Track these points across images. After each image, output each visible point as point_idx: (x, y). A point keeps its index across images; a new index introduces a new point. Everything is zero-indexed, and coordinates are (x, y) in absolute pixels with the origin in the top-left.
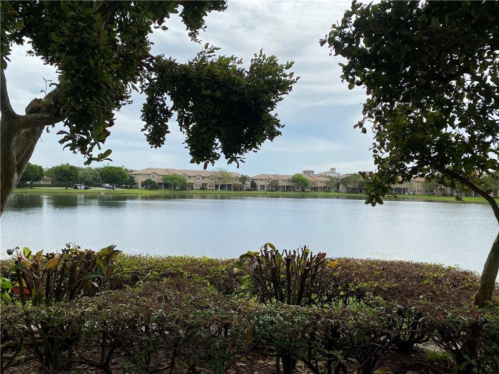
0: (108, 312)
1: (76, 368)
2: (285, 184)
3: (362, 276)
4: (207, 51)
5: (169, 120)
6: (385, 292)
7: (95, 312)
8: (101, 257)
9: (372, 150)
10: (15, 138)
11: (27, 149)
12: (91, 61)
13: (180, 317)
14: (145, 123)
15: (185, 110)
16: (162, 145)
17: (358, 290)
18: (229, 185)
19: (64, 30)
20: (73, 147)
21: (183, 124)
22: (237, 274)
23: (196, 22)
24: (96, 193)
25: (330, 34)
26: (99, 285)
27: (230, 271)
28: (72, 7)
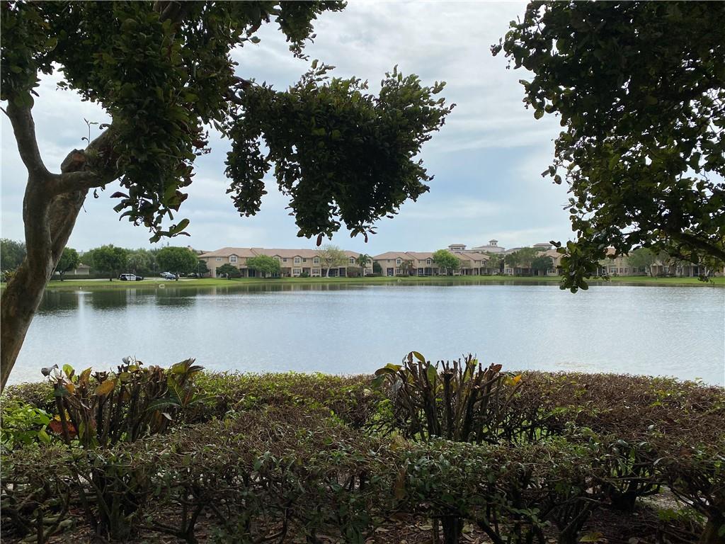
0: (192, 456)
1: (144, 536)
2: (424, 265)
3: (555, 398)
4: (315, 71)
5: (265, 174)
6: (594, 420)
7: (172, 456)
8: (173, 377)
9: (569, 209)
10: (48, 208)
11: (65, 222)
12: (159, 89)
13: (296, 461)
14: (231, 181)
15: (286, 160)
16: (256, 212)
17: (552, 419)
18: (342, 270)
19: (120, 46)
20: (133, 216)
21: (284, 180)
22: (368, 398)
23: (301, 28)
24: (152, 285)
25: (507, 37)
26: (172, 416)
27: (358, 393)
28: (129, 11)
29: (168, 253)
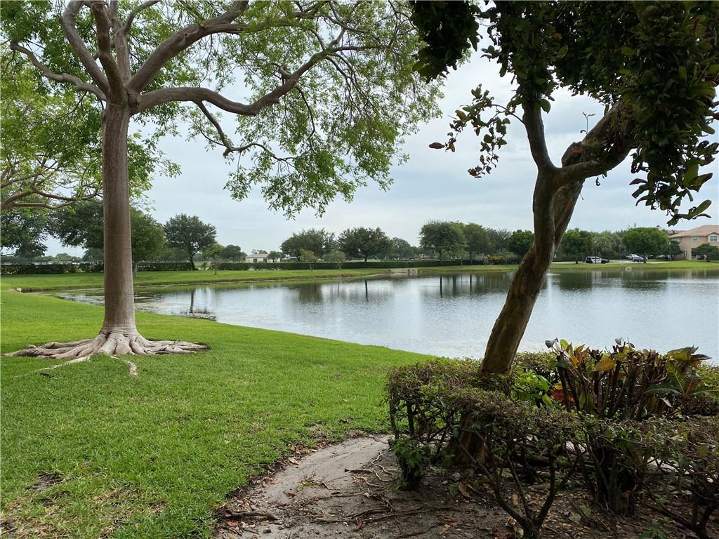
8: (672, 363)
10: (553, 199)
12: (681, 69)
19: (639, 36)
20: (650, 200)
24: (618, 268)
29: (635, 234)
